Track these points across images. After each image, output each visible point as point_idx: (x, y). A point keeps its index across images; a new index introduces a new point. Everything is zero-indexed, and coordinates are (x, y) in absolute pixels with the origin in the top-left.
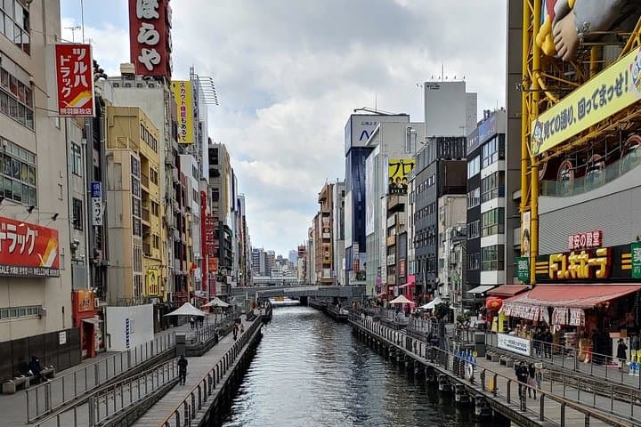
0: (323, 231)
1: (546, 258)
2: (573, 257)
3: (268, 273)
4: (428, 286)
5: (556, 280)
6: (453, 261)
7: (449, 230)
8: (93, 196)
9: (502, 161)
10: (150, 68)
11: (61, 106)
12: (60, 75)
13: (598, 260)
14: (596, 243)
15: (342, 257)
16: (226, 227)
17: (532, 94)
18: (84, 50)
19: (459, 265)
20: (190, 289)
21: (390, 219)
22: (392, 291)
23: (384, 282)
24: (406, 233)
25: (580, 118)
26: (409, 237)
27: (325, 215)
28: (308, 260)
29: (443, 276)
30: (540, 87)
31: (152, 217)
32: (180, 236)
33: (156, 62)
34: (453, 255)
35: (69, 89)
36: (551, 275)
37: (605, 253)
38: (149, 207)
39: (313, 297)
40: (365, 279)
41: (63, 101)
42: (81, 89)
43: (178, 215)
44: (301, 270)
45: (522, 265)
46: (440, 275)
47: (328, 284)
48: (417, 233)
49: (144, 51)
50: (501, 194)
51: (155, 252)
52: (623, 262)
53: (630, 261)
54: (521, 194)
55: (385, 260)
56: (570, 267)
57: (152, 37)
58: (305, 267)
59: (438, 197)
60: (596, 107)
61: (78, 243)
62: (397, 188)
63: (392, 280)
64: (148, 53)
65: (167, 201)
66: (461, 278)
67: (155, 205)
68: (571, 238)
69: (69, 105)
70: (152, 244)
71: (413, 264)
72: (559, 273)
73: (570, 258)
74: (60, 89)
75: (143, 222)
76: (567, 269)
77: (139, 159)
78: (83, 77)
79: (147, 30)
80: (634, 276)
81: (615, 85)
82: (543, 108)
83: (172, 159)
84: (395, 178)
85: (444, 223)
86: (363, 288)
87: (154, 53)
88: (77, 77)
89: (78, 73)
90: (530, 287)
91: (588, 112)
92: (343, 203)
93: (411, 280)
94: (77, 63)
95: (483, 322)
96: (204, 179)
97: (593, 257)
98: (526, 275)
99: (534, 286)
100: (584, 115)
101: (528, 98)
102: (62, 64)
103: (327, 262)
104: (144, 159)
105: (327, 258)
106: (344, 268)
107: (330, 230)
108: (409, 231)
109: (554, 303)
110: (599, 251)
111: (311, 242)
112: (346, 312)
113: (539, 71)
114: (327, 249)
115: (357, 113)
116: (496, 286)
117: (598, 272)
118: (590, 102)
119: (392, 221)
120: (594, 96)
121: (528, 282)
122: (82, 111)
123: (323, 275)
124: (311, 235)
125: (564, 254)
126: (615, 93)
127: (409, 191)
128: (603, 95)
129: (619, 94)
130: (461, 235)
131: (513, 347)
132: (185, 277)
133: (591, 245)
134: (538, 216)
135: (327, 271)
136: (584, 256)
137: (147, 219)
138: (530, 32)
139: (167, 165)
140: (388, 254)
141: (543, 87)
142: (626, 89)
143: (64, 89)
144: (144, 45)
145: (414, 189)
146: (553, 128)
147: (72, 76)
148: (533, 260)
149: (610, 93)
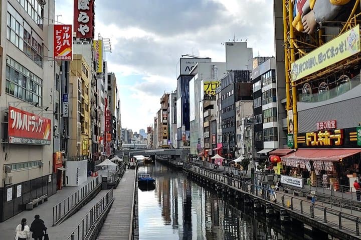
0: (163, 119)
1: (304, 134)
2: (320, 134)
3: (129, 142)
4: (231, 149)
5: (310, 146)
6: (247, 136)
7: (243, 119)
8: (64, 101)
9: (274, 84)
10: (84, 34)
11: (55, 55)
12: (55, 40)
13: (336, 136)
14: (333, 127)
15: (175, 133)
16: (114, 117)
17: (290, 50)
18: (69, 28)
19: (251, 138)
20: (99, 151)
21: (205, 113)
22: (207, 152)
23: (202, 146)
24: (215, 120)
25: (320, 63)
26: (218, 122)
27: (164, 110)
28: (154, 135)
29: (240, 144)
30: (295, 47)
31: (86, 112)
32: (96, 122)
33: (87, 31)
34: (246, 132)
35: (60, 47)
36: (308, 144)
37: (340, 132)
38: (85, 107)
39: (158, 155)
40: (189, 145)
41: (56, 52)
42: (66, 46)
43: (96, 111)
44: (149, 140)
45: (290, 138)
46: (238, 144)
47: (166, 148)
48: (222, 120)
49: (81, 26)
50: (274, 101)
51: (86, 131)
52: (350, 137)
53: (356, 136)
54: (287, 100)
55: (202, 135)
56: (319, 139)
57: (85, 19)
58: (152, 139)
59: (235, 101)
60: (329, 57)
61: (56, 126)
62: (209, 97)
63: (208, 145)
64: (83, 27)
65: (92, 103)
66: (251, 145)
67: (87, 106)
68: (318, 124)
69: (59, 55)
70: (85, 127)
71: (221, 137)
72: (312, 142)
73: (318, 134)
74: (55, 46)
75: (82, 115)
76: (317, 140)
77: (81, 81)
78: (68, 41)
79: (83, 15)
80: (359, 144)
81: (339, 47)
82: (297, 57)
83: (94, 81)
84: (207, 91)
85: (239, 115)
86: (189, 150)
87: (86, 27)
88: (65, 41)
89: (65, 39)
90: (295, 150)
91: (324, 60)
92: (176, 104)
93: (220, 146)
94: (64, 34)
95: (268, 169)
96: (106, 92)
97: (333, 134)
98: (292, 144)
99: (297, 150)
100: (322, 61)
101: (288, 52)
102: (57, 34)
103: (165, 136)
104: (83, 81)
105: (165, 134)
106: (176, 139)
107: (167, 118)
108: (217, 119)
109: (314, 159)
110: (336, 131)
111: (156, 125)
112: (182, 164)
113: (294, 39)
114: (165, 129)
115: (184, 57)
116: (274, 150)
117: (336, 142)
118: (325, 55)
119: (207, 114)
120: (327, 52)
121: (293, 148)
122: (66, 58)
123: (163, 142)
124: (155, 120)
125: (314, 132)
126: (339, 51)
127: (217, 98)
128: (333, 52)
129: (342, 52)
130: (250, 122)
131: (292, 183)
132: (98, 145)
133: (330, 127)
134: (297, 112)
135: (165, 141)
136: (327, 133)
137: (83, 113)
138: (287, 20)
139: (92, 84)
140: (204, 132)
141: (296, 47)
142: (346, 49)
143: (57, 46)
144: (81, 23)
145: (220, 97)
146: (304, 67)
147: (62, 41)
148: (295, 136)
149: (337, 51)
